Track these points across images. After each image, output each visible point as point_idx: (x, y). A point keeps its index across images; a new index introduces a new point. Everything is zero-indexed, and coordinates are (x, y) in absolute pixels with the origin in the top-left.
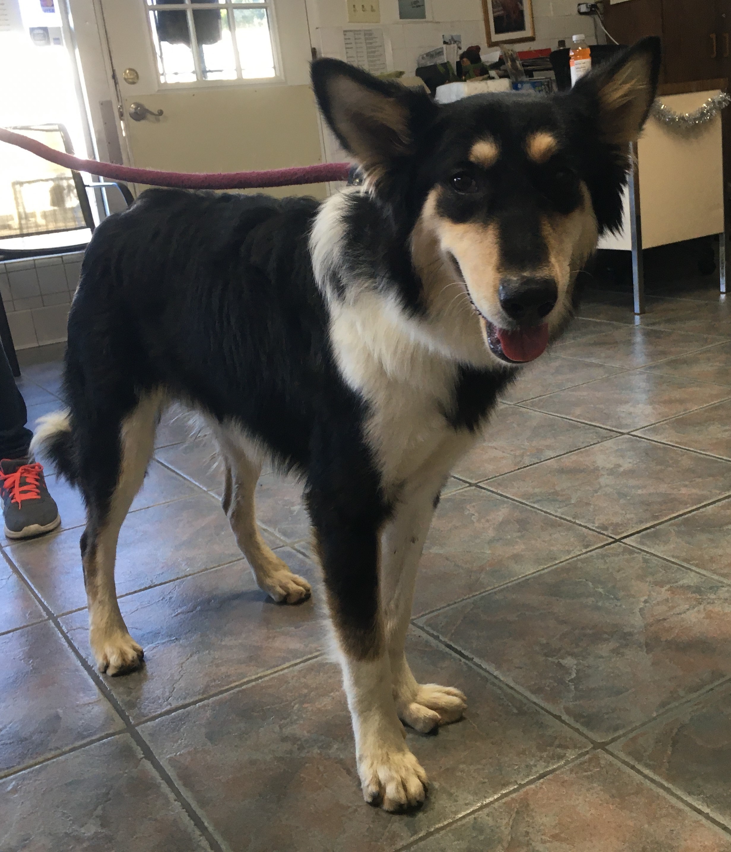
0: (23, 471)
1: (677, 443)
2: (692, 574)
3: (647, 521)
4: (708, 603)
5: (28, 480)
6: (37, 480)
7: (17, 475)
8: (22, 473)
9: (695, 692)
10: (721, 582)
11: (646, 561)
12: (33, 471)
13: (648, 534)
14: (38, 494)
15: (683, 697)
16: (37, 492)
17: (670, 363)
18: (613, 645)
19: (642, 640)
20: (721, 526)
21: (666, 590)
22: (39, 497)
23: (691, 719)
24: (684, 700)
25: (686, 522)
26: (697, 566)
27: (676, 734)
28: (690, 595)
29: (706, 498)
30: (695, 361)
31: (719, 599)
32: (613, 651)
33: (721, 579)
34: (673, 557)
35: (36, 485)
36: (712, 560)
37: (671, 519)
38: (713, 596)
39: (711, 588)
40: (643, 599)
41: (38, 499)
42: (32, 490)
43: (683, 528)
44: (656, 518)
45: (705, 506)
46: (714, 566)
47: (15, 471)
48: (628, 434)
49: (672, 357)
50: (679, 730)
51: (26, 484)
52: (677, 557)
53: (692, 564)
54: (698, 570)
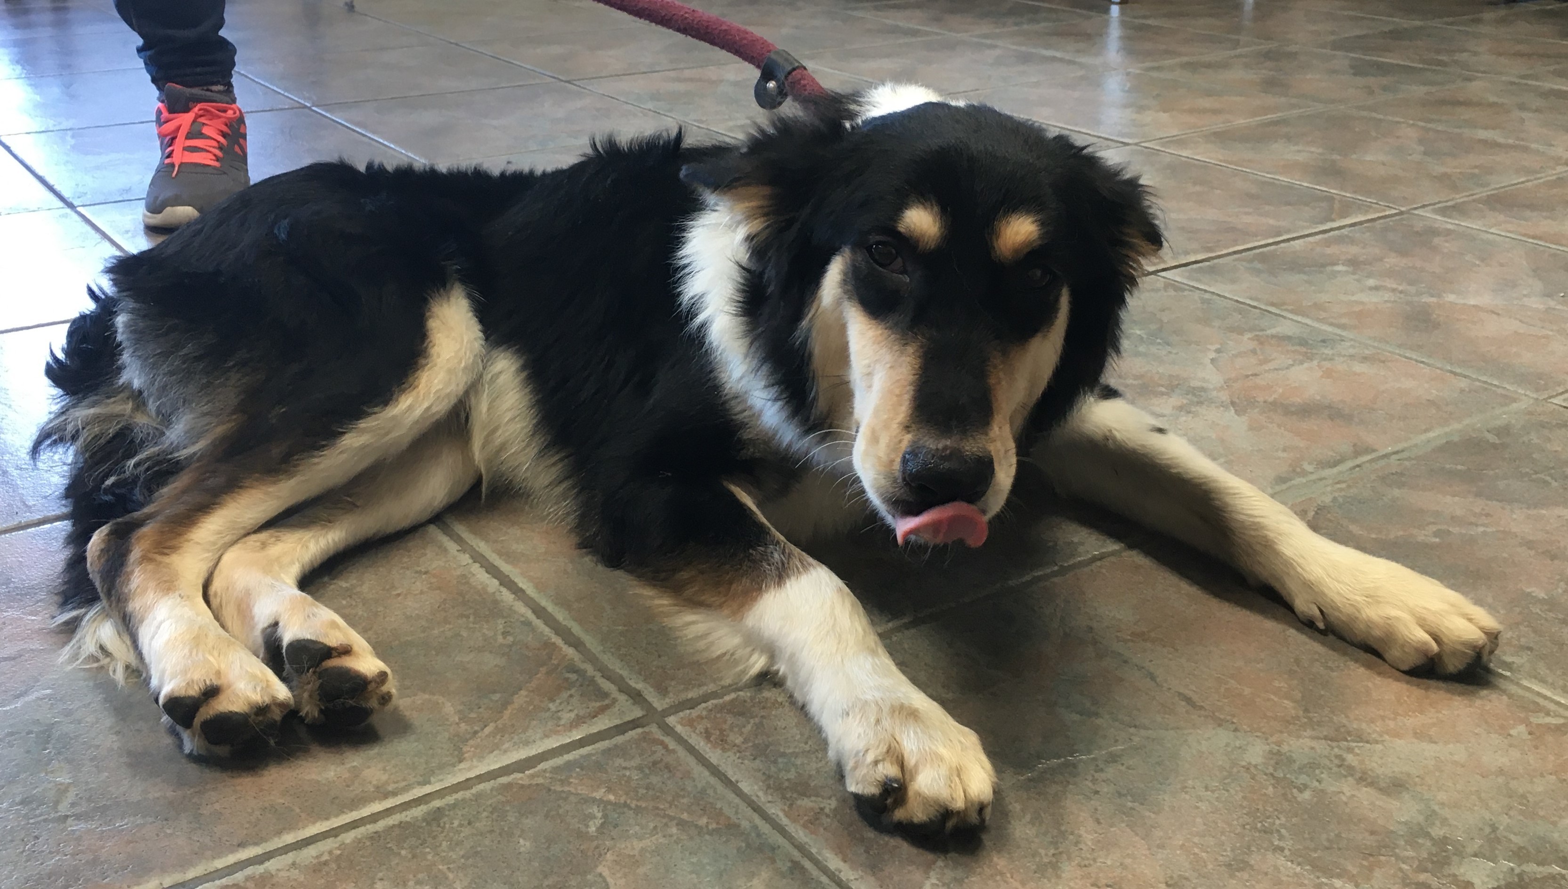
0: (201, 112)
1: (1221, 161)
2: (1288, 322)
3: (1195, 252)
4: (1325, 360)
5: (206, 131)
6: (224, 135)
7: (189, 117)
8: (198, 116)
9: (1330, 467)
10: (1340, 336)
11: (1204, 301)
12: (220, 117)
13: (1200, 268)
14: (218, 159)
15: (1312, 473)
16: (215, 155)
17: (1185, 66)
18: (1175, 400)
19: (1224, 396)
20: (1323, 266)
21: (1249, 339)
22: (217, 164)
23: (1335, 499)
24: (1313, 477)
25: (1263, 258)
26: (1292, 312)
27: (1314, 517)
28: (1290, 348)
29: (1288, 231)
30: (1223, 65)
31: (1340, 355)
32: (1181, 408)
33: (1339, 331)
34: (1251, 299)
35: (218, 142)
36: (1317, 306)
37: (1235, 253)
38: (1328, 351)
39: (1324, 341)
40: (1213, 347)
41: (215, 168)
42: (208, 148)
43: (1259, 266)
44: (1210, 250)
45: (1288, 240)
46: (1323, 315)
47: (187, 110)
48: (1136, 144)
49: (1185, 59)
50: (1317, 513)
51: (200, 135)
52: (1257, 299)
53: (1286, 310)
54: (1295, 318)
